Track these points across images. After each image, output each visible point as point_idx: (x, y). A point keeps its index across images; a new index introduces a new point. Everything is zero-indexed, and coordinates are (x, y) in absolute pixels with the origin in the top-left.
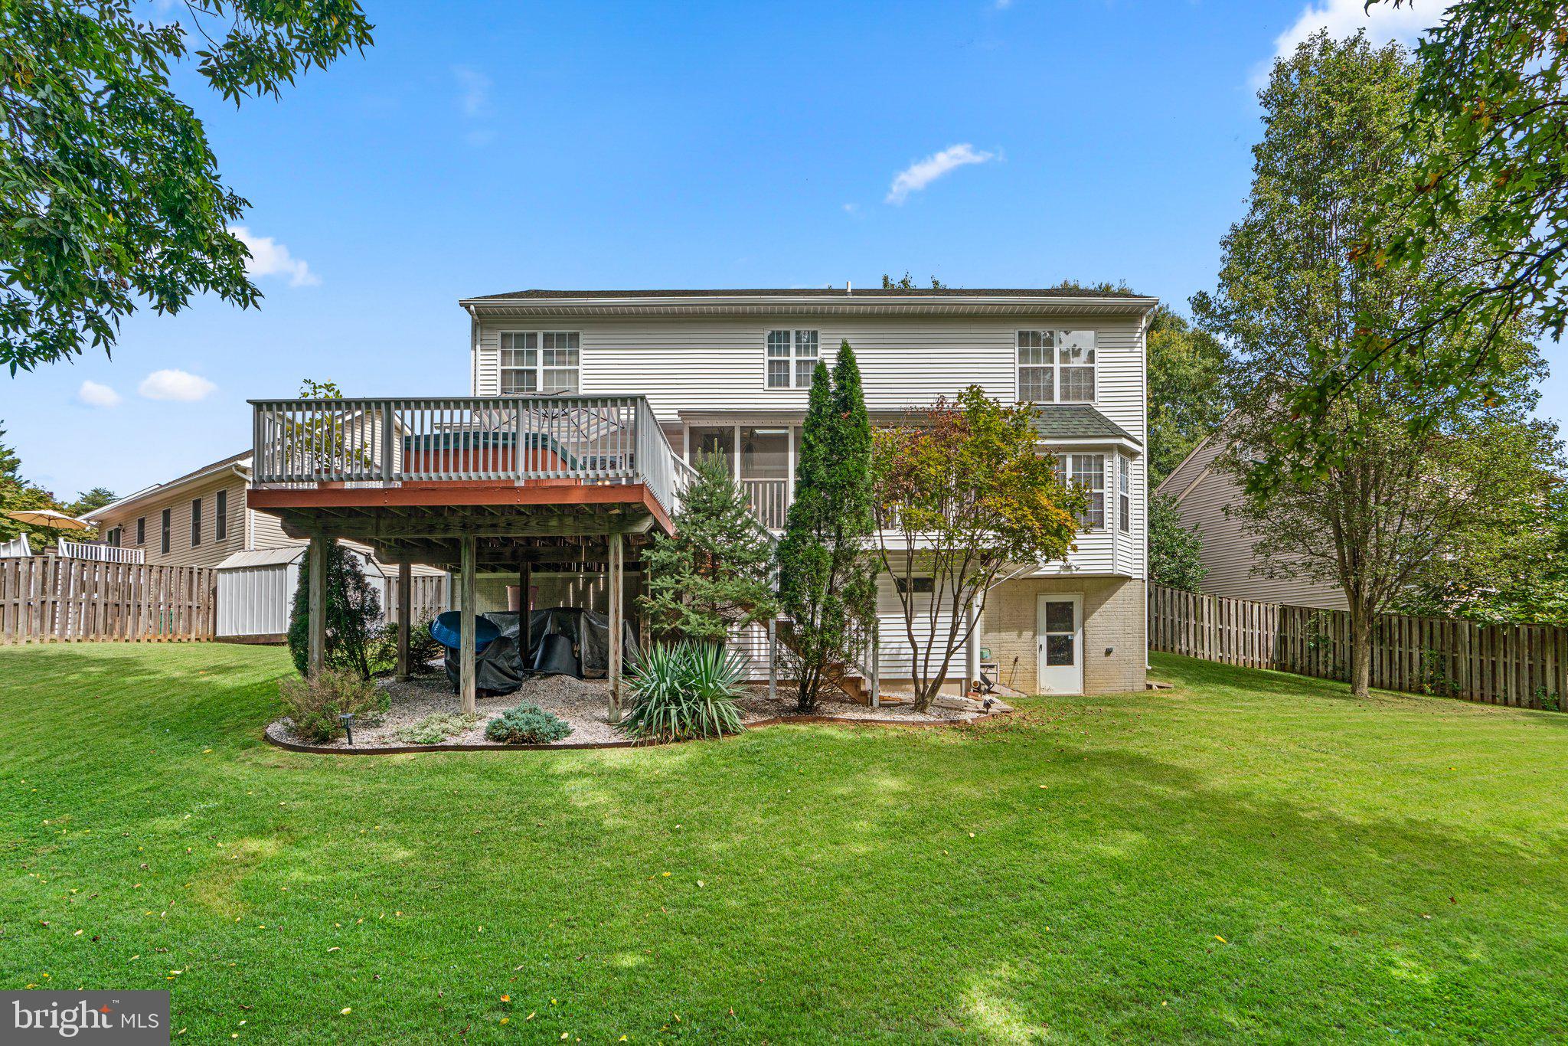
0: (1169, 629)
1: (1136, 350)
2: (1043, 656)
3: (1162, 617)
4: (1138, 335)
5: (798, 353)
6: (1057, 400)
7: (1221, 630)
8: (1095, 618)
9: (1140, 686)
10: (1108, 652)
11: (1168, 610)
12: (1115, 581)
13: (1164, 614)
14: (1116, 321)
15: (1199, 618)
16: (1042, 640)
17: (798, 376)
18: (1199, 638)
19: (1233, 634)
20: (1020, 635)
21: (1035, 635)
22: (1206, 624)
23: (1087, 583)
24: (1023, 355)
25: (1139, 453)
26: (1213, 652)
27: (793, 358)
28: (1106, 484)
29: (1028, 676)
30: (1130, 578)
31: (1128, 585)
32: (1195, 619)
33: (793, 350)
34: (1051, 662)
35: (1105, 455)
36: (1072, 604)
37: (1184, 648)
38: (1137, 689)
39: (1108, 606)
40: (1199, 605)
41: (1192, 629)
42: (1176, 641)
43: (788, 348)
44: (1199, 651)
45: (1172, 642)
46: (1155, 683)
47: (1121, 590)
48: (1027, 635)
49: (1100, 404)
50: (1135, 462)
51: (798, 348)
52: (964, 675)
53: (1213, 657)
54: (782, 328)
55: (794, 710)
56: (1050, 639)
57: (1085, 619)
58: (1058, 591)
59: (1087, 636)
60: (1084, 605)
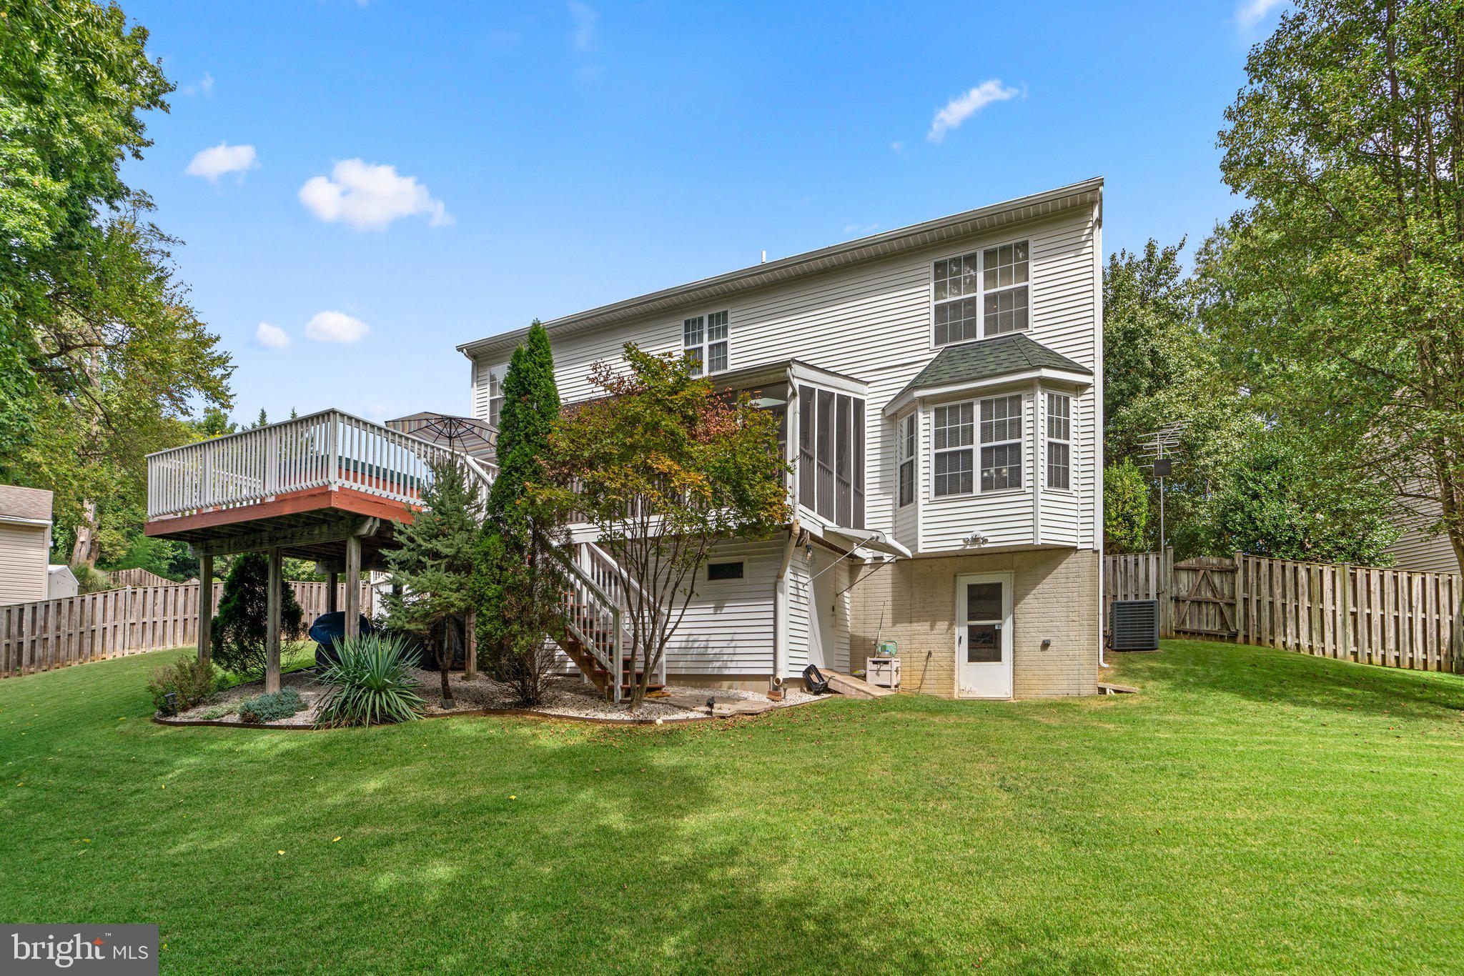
0: (1266, 614)
1: (1085, 251)
2: (962, 651)
3: (1255, 598)
4: (1087, 231)
5: (710, 338)
6: (980, 336)
7: (1354, 614)
8: (1030, 603)
9: (1089, 689)
10: (1045, 645)
11: (1265, 589)
12: (1053, 555)
13: (1259, 593)
14: (1061, 220)
15: (1317, 597)
16: (962, 632)
17: (711, 361)
18: (1316, 625)
19: (1376, 619)
20: (932, 627)
21: (951, 625)
22: (1328, 607)
23: (1017, 558)
24: (940, 289)
25: (1088, 385)
26: (1340, 645)
27: (706, 344)
28: (1025, 431)
29: (944, 674)
30: (1075, 549)
31: (1072, 558)
32: (1310, 599)
33: (706, 336)
34: (972, 658)
35: (1024, 394)
36: (1000, 584)
37: (1291, 642)
38: (1084, 692)
39: (1046, 585)
40: (1317, 580)
41: (1303, 614)
42: (1279, 630)
43: (701, 335)
44: (1316, 645)
45: (1272, 632)
46: (1109, 687)
47: (1063, 565)
48: (942, 626)
49: (1036, 331)
50: (1084, 397)
51: (710, 332)
52: (770, 672)
53: (1340, 653)
54: (696, 316)
55: (517, 705)
56: (971, 629)
57: (1015, 603)
58: (983, 570)
59: (1019, 625)
60: (1015, 586)
